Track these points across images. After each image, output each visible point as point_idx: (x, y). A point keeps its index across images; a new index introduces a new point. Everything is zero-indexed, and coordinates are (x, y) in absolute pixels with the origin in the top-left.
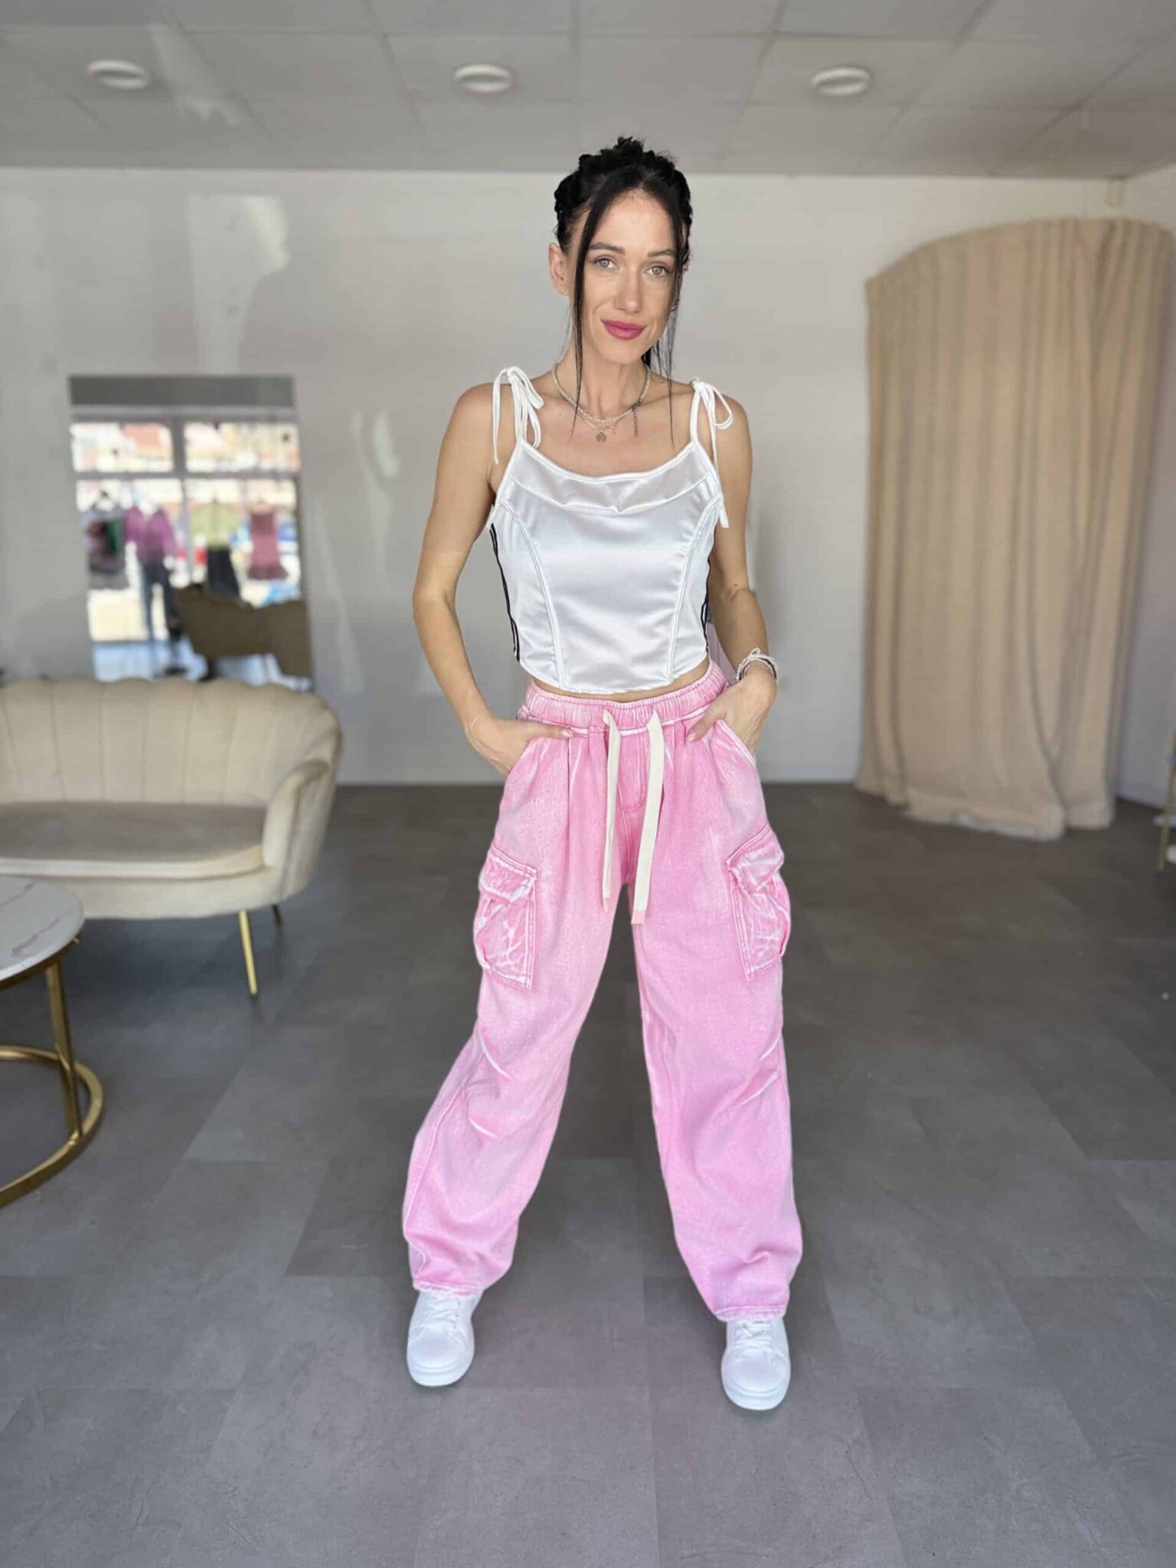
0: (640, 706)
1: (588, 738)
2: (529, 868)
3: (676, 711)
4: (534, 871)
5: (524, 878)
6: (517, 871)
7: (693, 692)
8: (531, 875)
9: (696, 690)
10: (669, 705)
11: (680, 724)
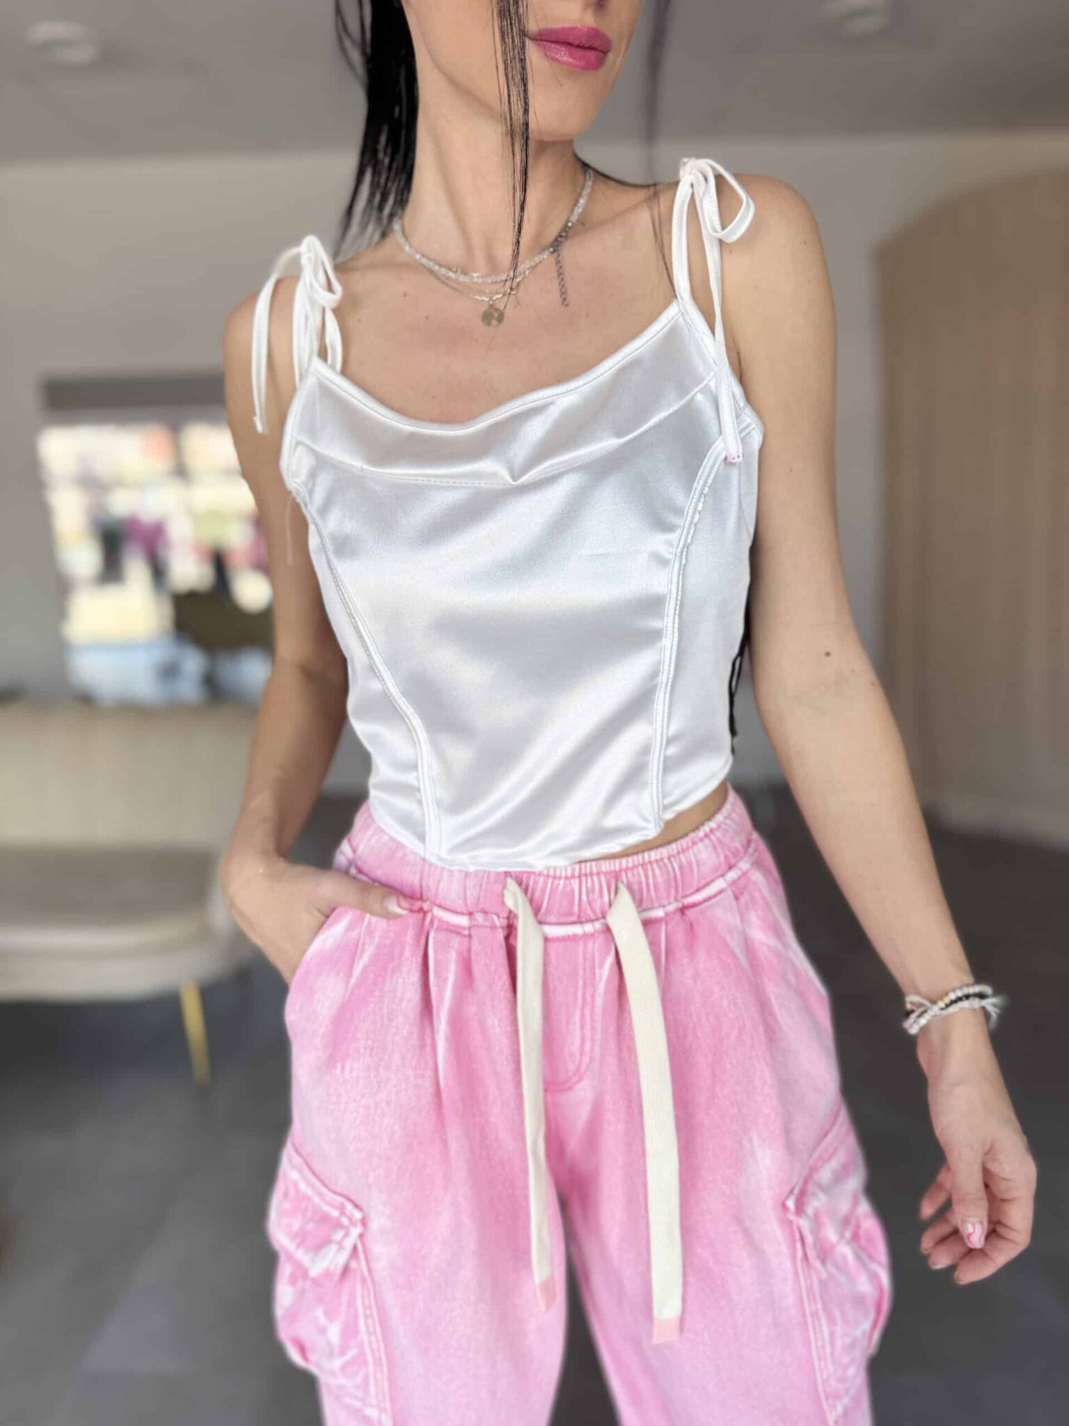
0: (591, 874)
1: (470, 936)
2: (349, 1206)
3: (668, 890)
4: (358, 1215)
5: (338, 1225)
6: (326, 1208)
7: (700, 846)
8: (350, 1219)
9: (707, 841)
10: (654, 874)
11: (678, 916)
